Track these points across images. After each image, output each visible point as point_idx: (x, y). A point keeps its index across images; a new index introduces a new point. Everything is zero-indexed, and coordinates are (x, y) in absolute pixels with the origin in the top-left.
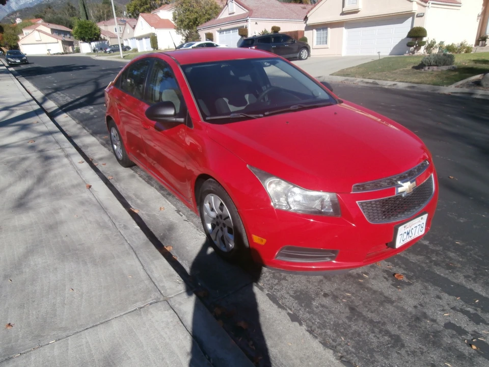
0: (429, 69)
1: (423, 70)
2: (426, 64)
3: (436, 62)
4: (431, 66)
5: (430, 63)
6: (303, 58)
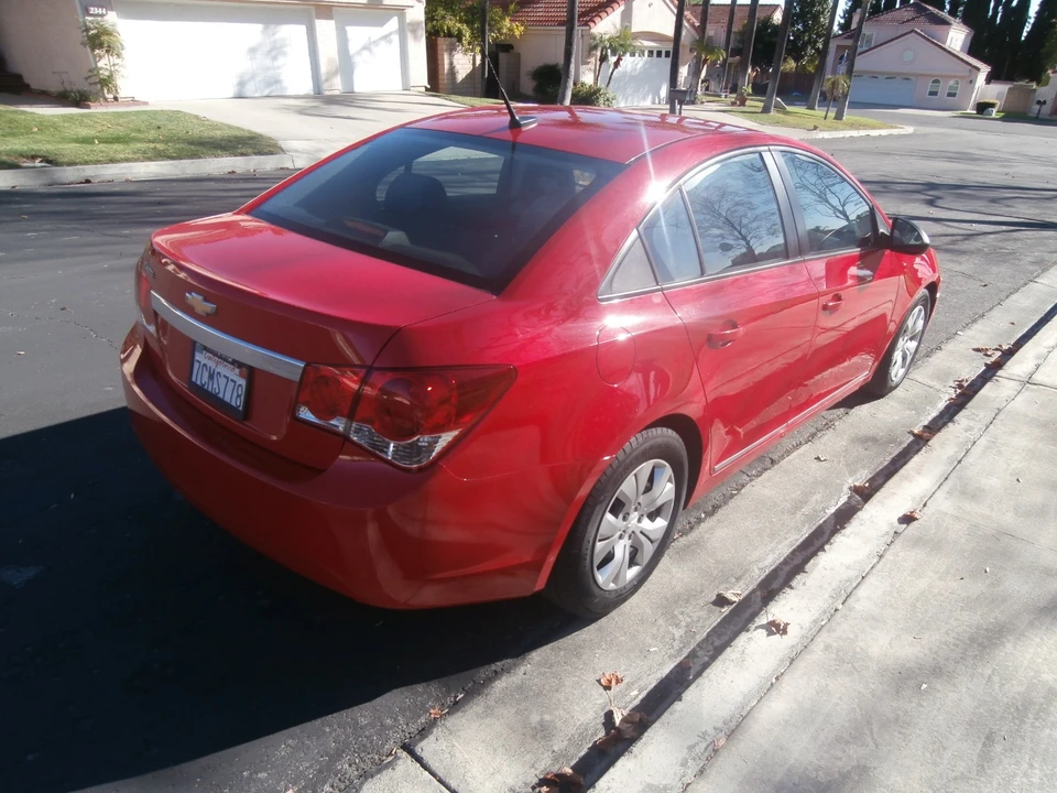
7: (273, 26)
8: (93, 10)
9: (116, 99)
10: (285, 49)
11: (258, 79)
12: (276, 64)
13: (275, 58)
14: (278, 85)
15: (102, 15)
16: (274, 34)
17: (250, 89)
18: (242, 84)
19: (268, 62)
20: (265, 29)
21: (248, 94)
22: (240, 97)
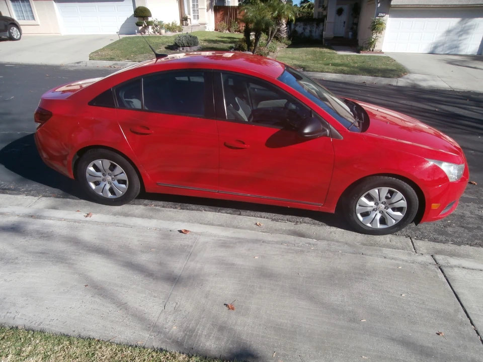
0: (183, 49)
1: (178, 51)
2: (180, 45)
3: (188, 44)
4: (184, 46)
5: (184, 44)
6: (15, 37)
7: (467, 19)
8: (380, 14)
9: (373, 50)
10: (470, 31)
11: (445, 45)
12: (460, 38)
13: (461, 35)
14: (456, 49)
15: (383, 16)
16: (465, 23)
17: (439, 50)
18: (436, 47)
19: (455, 38)
20: (461, 21)
21: (437, 52)
22: (432, 53)
